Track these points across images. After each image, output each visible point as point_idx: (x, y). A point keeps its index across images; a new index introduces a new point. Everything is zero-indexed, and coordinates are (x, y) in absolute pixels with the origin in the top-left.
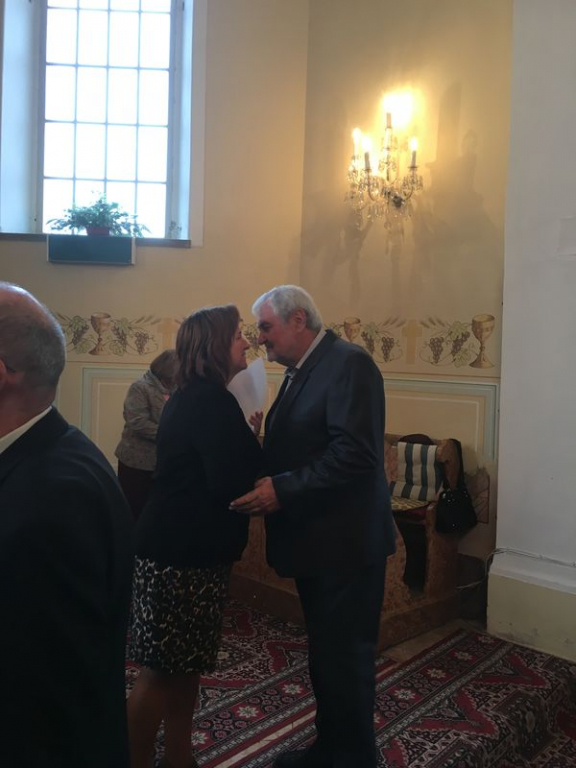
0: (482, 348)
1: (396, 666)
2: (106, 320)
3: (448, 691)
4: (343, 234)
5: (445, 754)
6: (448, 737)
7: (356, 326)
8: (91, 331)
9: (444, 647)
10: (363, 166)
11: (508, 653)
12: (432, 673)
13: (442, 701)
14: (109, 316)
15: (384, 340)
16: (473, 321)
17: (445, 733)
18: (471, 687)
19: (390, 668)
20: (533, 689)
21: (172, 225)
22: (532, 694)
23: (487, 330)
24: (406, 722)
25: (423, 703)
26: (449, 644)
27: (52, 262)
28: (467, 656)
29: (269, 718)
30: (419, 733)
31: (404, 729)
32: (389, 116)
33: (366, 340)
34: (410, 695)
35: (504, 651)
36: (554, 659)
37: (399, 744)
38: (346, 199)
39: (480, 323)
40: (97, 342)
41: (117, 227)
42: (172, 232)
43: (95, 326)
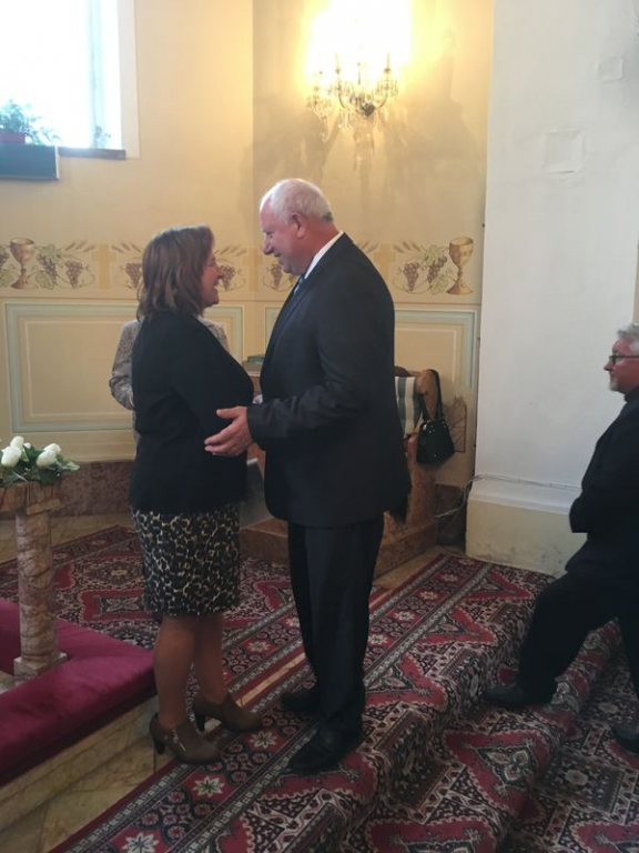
0: (460, 274)
1: (390, 592)
2: (29, 247)
3: (444, 610)
5: (455, 663)
6: (453, 648)
8: (11, 260)
9: (429, 572)
11: (489, 572)
12: (425, 595)
13: (440, 618)
14: (32, 242)
16: (451, 245)
17: (450, 645)
18: (463, 604)
19: (384, 595)
20: (519, 601)
21: (98, 131)
22: (519, 605)
23: (465, 254)
24: (412, 640)
25: (423, 621)
26: (433, 569)
28: (453, 578)
29: (281, 649)
30: (426, 647)
31: (412, 645)
34: (410, 616)
35: (485, 570)
36: (532, 574)
37: (411, 658)
39: (458, 246)
40: (20, 273)
41: (35, 133)
42: (99, 140)
43: (16, 254)
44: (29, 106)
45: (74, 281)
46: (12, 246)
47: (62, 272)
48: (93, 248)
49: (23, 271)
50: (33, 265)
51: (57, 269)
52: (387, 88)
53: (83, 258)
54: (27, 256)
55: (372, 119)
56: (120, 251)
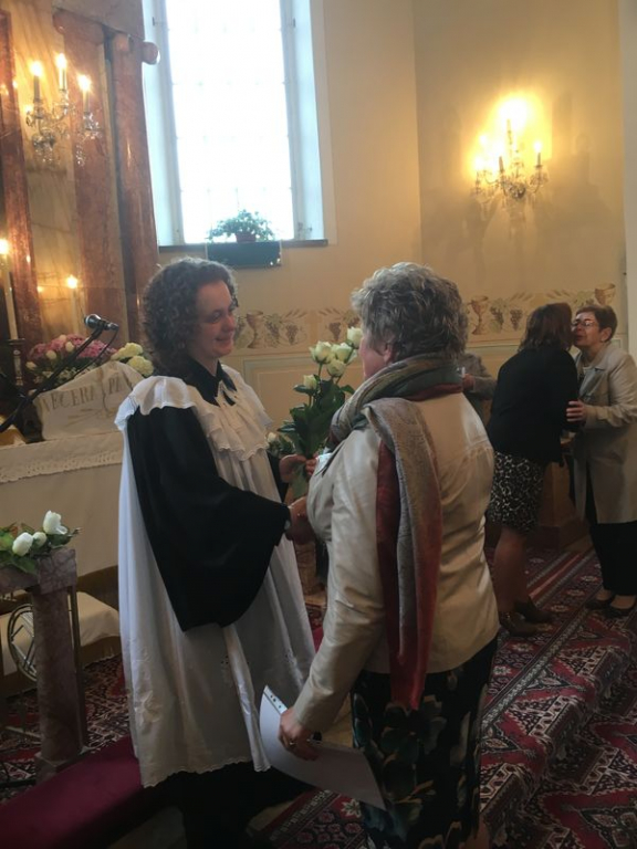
2: (260, 317)
7: (484, 303)
8: (247, 328)
10: (498, 168)
14: (261, 313)
15: (513, 313)
16: (596, 290)
21: (300, 226)
32: (508, 122)
33: (495, 314)
38: (472, 194)
39: (602, 291)
40: (253, 336)
41: (264, 232)
42: (301, 233)
43: (250, 323)
44: (257, 213)
45: (292, 340)
46: (248, 317)
47: (283, 333)
48: (304, 314)
49: (256, 335)
50: (263, 330)
51: (280, 332)
52: (539, 179)
53: (298, 322)
54: (258, 324)
55: (524, 201)
56: (325, 314)
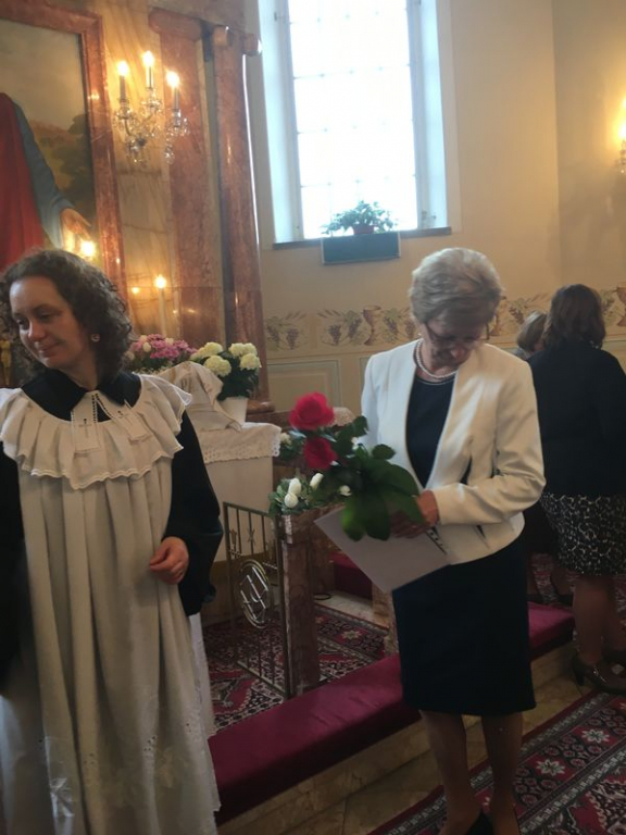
2: (378, 312)
4: (609, 201)
8: (364, 324)
14: (379, 308)
21: (424, 215)
27: (326, 265)
40: (370, 332)
41: (382, 223)
42: (425, 222)
43: (367, 320)
44: (375, 204)
46: (365, 312)
47: (402, 329)
50: (380, 325)
51: (399, 327)
54: (376, 319)
